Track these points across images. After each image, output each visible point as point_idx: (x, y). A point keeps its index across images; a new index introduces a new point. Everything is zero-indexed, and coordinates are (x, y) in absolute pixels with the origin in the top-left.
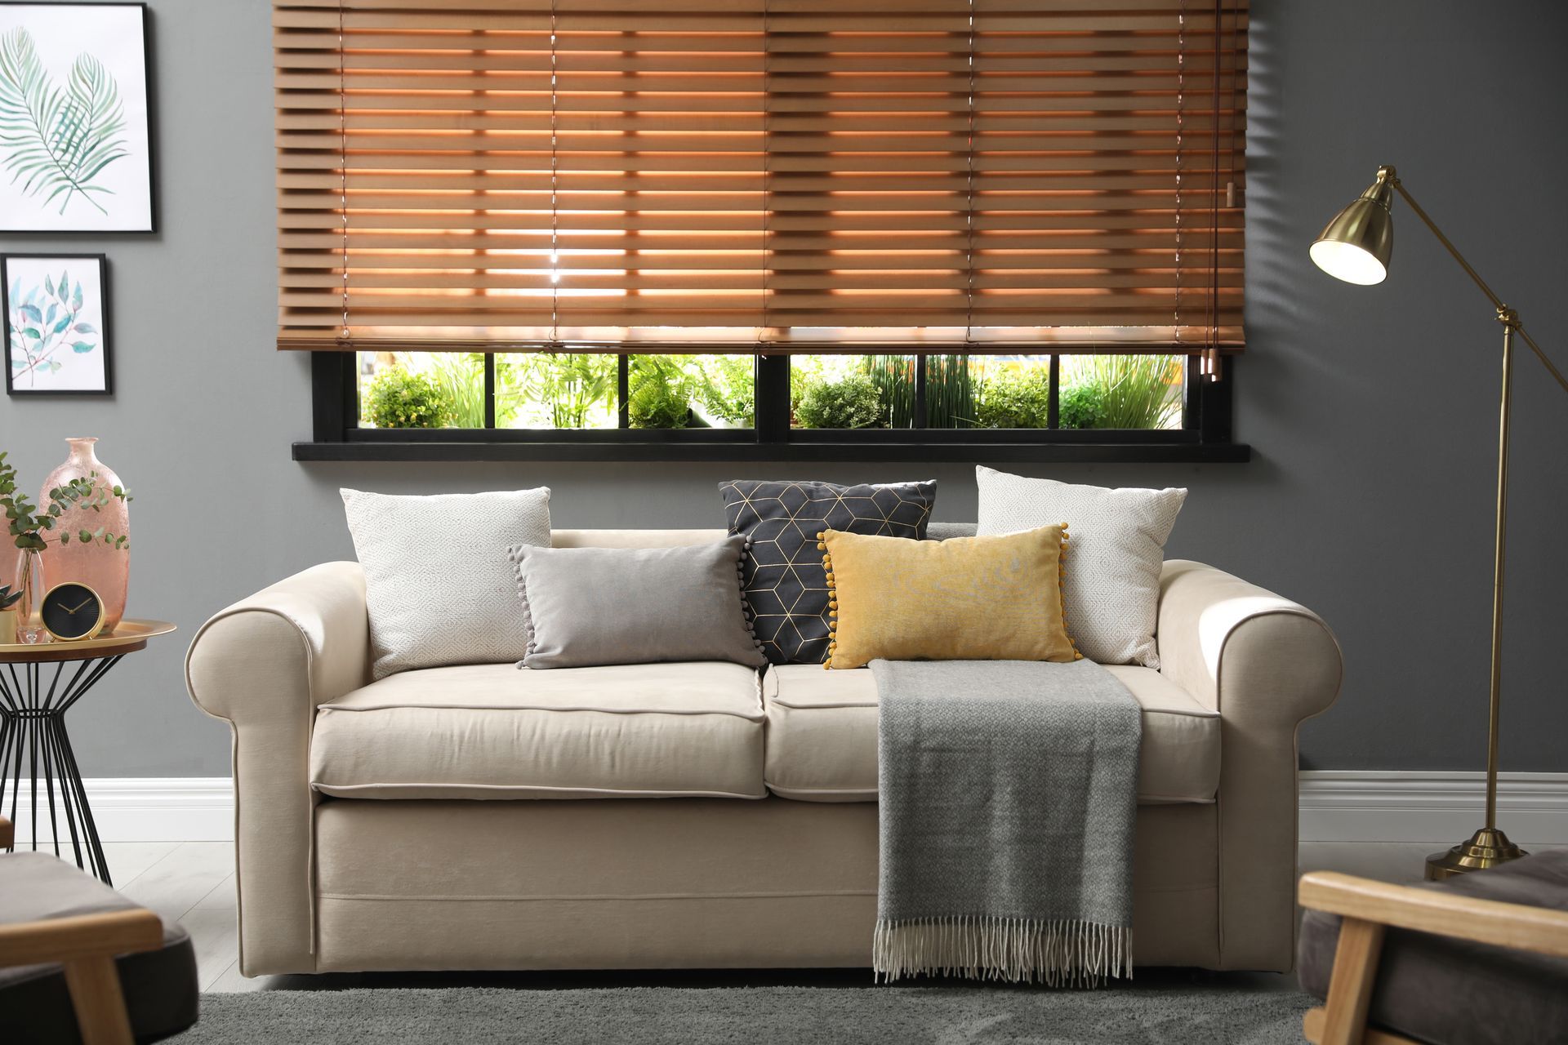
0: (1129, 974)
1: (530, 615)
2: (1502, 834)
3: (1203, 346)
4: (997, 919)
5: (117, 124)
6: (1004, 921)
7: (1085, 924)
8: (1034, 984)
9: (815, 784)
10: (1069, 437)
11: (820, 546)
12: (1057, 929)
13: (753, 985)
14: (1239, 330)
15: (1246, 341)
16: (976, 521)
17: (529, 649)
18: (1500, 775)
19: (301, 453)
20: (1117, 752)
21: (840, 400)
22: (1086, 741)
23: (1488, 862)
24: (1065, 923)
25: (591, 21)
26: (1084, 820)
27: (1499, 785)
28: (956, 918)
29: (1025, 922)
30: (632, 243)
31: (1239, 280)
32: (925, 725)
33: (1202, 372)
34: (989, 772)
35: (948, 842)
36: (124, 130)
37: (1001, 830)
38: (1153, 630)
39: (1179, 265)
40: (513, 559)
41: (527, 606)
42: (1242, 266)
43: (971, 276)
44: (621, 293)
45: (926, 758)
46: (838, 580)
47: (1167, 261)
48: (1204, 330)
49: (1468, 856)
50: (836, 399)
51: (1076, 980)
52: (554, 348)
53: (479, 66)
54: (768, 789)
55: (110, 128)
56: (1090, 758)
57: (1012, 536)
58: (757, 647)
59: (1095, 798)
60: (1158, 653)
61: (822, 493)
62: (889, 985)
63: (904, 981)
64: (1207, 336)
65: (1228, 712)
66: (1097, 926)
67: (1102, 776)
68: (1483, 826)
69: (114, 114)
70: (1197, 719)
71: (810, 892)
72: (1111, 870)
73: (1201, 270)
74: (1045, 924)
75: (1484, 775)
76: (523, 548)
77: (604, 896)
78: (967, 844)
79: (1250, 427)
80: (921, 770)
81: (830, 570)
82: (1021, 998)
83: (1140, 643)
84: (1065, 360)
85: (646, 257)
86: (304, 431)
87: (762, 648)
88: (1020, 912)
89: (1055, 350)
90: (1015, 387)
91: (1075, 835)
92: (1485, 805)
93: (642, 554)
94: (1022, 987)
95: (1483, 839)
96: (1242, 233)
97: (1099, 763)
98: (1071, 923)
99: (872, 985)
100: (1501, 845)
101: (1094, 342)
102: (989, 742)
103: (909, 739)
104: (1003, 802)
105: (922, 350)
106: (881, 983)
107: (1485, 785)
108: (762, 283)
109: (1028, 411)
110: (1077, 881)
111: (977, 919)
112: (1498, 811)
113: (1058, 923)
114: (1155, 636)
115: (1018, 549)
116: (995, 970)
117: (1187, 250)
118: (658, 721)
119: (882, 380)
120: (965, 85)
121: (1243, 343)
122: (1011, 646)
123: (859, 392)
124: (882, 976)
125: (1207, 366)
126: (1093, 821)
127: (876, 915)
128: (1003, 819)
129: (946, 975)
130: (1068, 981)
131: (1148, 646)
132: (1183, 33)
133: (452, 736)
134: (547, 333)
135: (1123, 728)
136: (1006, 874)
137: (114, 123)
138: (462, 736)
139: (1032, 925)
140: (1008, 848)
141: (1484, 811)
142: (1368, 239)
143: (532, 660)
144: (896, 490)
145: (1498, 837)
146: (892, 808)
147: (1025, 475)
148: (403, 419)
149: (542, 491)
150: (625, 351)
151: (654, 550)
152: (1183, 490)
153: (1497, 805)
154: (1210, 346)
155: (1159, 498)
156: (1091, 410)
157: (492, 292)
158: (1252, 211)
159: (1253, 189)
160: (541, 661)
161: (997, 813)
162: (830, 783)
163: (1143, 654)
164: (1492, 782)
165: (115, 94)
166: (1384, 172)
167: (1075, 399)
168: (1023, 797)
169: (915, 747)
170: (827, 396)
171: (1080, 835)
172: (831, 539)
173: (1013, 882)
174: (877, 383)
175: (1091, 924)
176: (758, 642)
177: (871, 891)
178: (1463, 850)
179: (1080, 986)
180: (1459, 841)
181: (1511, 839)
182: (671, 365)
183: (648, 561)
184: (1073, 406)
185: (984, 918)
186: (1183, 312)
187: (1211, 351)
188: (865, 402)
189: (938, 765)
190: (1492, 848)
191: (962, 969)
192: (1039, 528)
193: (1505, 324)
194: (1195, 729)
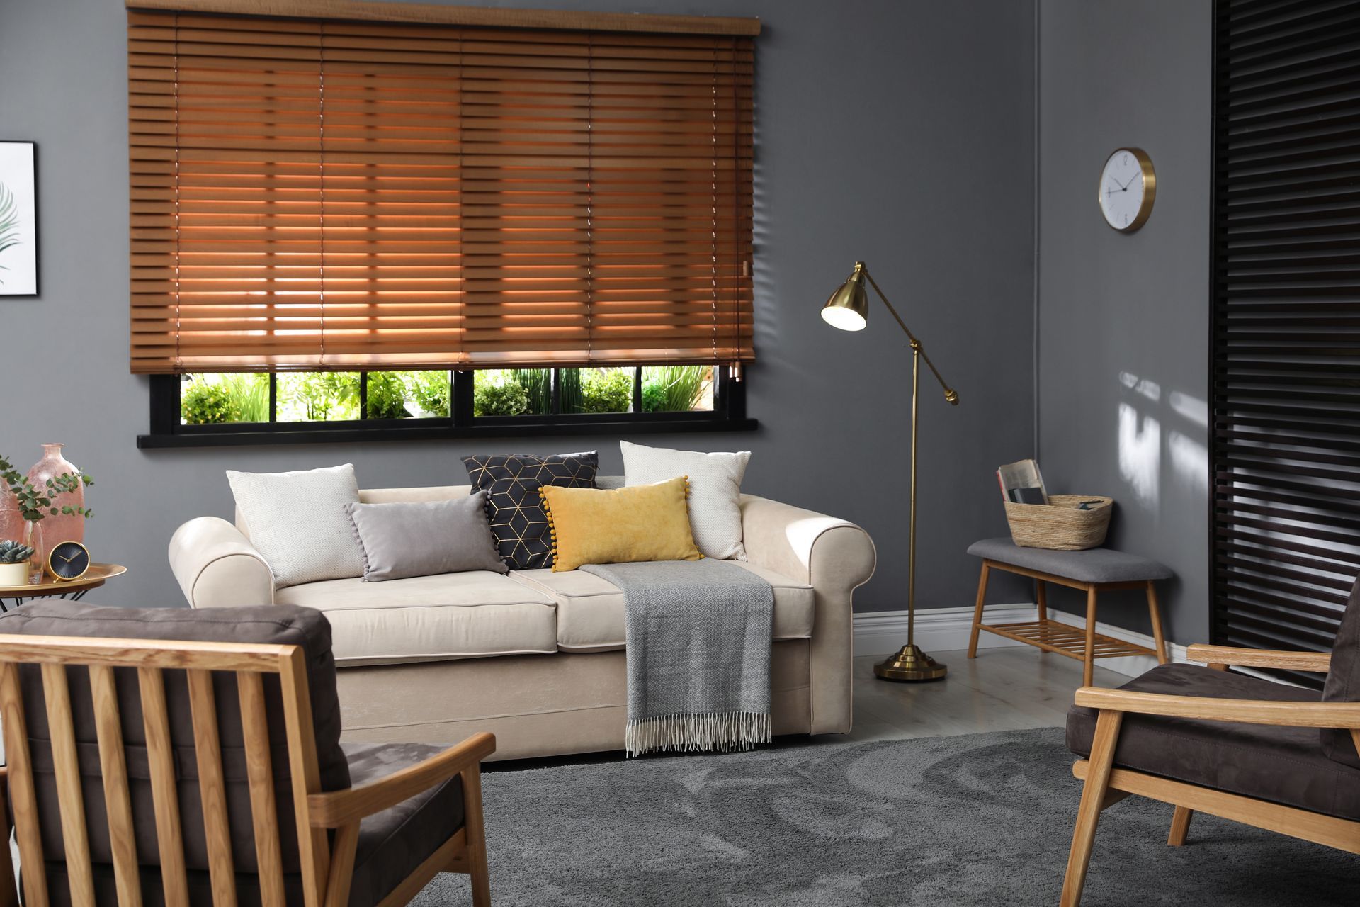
0: (770, 740)
1: (364, 548)
2: (917, 648)
3: (731, 360)
4: (694, 715)
5: (13, 222)
6: (699, 715)
7: (743, 713)
8: (715, 751)
9: (587, 642)
10: (648, 417)
11: (541, 496)
12: (728, 718)
13: (550, 766)
14: (751, 350)
15: (755, 356)
16: (624, 475)
17: (366, 569)
18: (916, 612)
19: (144, 443)
20: (760, 612)
21: (505, 397)
22: (743, 607)
23: (910, 664)
24: (732, 714)
25: (347, 157)
26: (743, 653)
27: (915, 618)
28: (671, 716)
29: (711, 714)
30: (373, 300)
31: (750, 320)
32: (652, 603)
33: (731, 376)
34: (689, 628)
35: (666, 671)
36: (17, 226)
37: (696, 662)
38: (738, 538)
39: (716, 311)
40: (347, 512)
41: (361, 543)
42: (752, 311)
43: (590, 319)
44: (365, 332)
45: (653, 622)
46: (556, 517)
47: (708, 308)
48: (731, 350)
49: (899, 661)
50: (501, 396)
51: (737, 747)
52: (321, 368)
53: (270, 185)
54: (558, 646)
55: (7, 225)
56: (745, 616)
57: (659, 485)
58: (502, 560)
59: (749, 639)
60: (745, 551)
61: (531, 462)
62: (635, 759)
63: (642, 756)
64: (733, 354)
65: (818, 588)
66: (751, 714)
67: (752, 626)
68: (906, 643)
69: (10, 216)
70: (802, 590)
71: (582, 708)
72: (759, 680)
73: (728, 314)
74: (722, 715)
75: (906, 612)
76: (353, 505)
77: (458, 719)
78: (677, 672)
79: (755, 408)
80: (650, 630)
81: (549, 510)
82: (710, 759)
83: (736, 546)
84: (645, 370)
85: (383, 308)
86: (145, 429)
87: (505, 561)
88: (708, 709)
89: (639, 364)
90: (607, 386)
91: (737, 661)
92: (907, 630)
93: (431, 505)
94: (707, 753)
95: (909, 651)
96: (751, 291)
97: (750, 619)
98: (735, 713)
99: (625, 759)
100: (917, 653)
101: (667, 359)
102: (689, 611)
103: (643, 612)
104: (697, 646)
105: (557, 366)
106: (630, 758)
107: (907, 618)
108: (460, 325)
109: (617, 400)
110: (738, 688)
111: (682, 715)
112: (915, 633)
113: (728, 714)
114: (742, 541)
115: (664, 492)
116: (692, 745)
117: (719, 302)
118: (493, 610)
119: (526, 383)
120: (585, 200)
121: (753, 357)
122: (664, 553)
123: (516, 391)
124: (631, 753)
125: (734, 372)
126: (747, 653)
127: (626, 718)
128: (698, 655)
129: (664, 750)
130: (733, 748)
131: (740, 547)
132: (716, 170)
133: (366, 626)
134: (316, 359)
135: (762, 599)
136: (700, 688)
137: (13, 220)
138: (373, 627)
139: (714, 716)
140: (700, 672)
141: (907, 634)
142: (857, 304)
143: (371, 576)
144: (576, 458)
145: (915, 649)
146: (635, 653)
147: (654, 447)
148: (210, 417)
149: (348, 467)
150: (364, 370)
151: (438, 502)
152: (749, 452)
153: (914, 630)
154: (735, 360)
155: (736, 458)
156: (659, 400)
157: (278, 333)
158: (757, 277)
159: (757, 265)
160: (377, 576)
161: (694, 652)
162: (596, 641)
163: (737, 553)
164: (911, 616)
165: (12, 202)
166: (860, 266)
167: (649, 393)
168: (708, 642)
169: (646, 616)
170: (493, 394)
171: (740, 662)
172: (547, 492)
173: (703, 692)
174: (524, 386)
175: (747, 713)
176: (502, 557)
177: (624, 704)
178: (896, 657)
179: (740, 750)
180: (893, 653)
181: (923, 650)
182: (394, 377)
183: (437, 509)
184: (649, 397)
185: (686, 714)
186: (719, 339)
187: (737, 363)
188: (519, 398)
189: (660, 626)
190: (911, 656)
191: (673, 746)
192: (673, 479)
193: (915, 348)
194: (802, 596)
